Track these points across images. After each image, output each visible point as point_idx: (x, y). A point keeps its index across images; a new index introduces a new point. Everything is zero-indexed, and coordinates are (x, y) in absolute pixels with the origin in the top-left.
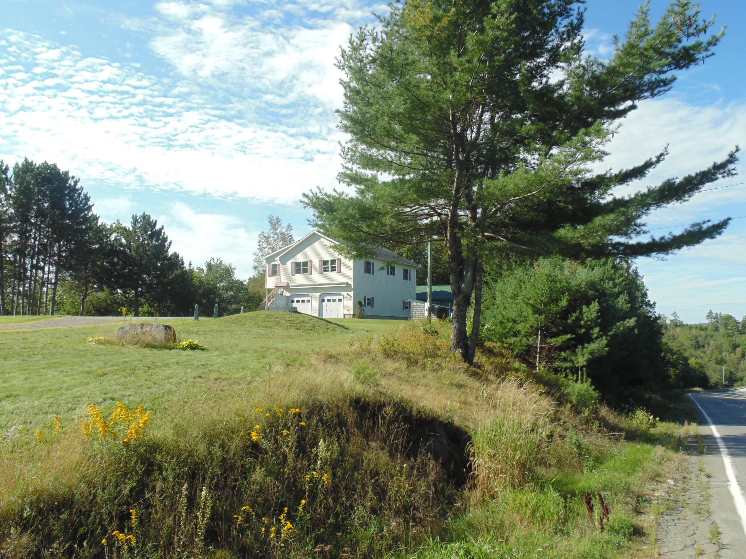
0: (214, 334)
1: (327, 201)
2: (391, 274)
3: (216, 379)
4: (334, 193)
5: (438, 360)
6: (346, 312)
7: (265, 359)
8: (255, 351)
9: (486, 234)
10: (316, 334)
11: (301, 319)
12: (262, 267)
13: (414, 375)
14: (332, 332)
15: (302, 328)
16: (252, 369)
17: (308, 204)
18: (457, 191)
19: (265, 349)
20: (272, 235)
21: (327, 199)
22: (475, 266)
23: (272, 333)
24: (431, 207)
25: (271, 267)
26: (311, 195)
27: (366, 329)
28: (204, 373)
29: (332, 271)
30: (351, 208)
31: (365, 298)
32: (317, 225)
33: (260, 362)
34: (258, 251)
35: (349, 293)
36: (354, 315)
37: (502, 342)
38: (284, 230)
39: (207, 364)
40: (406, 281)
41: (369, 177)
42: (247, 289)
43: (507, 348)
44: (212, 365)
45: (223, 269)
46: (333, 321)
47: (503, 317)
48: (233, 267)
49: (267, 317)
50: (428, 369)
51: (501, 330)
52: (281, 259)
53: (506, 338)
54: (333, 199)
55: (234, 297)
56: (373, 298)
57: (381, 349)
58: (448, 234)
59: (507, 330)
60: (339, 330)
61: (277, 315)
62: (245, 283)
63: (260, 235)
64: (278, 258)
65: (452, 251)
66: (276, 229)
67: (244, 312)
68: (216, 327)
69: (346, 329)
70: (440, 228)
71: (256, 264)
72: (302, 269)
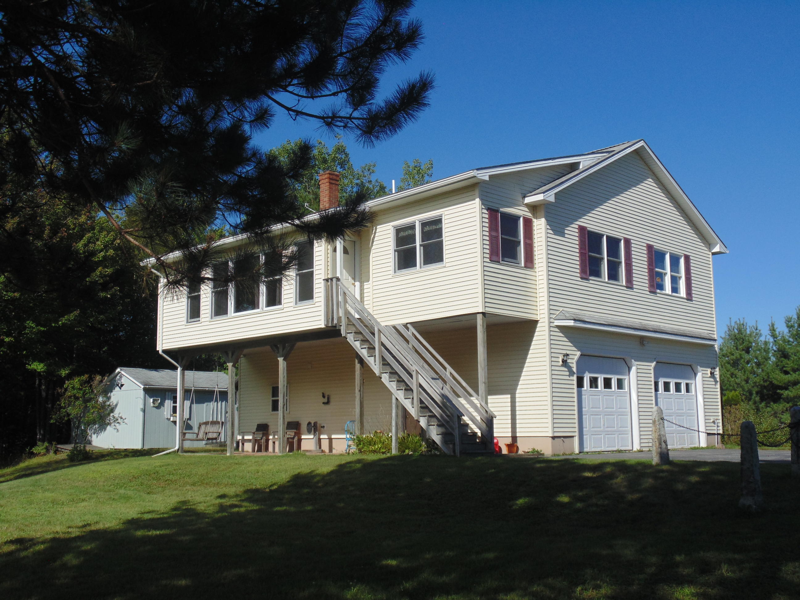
6: (711, 428)
72: (608, 260)
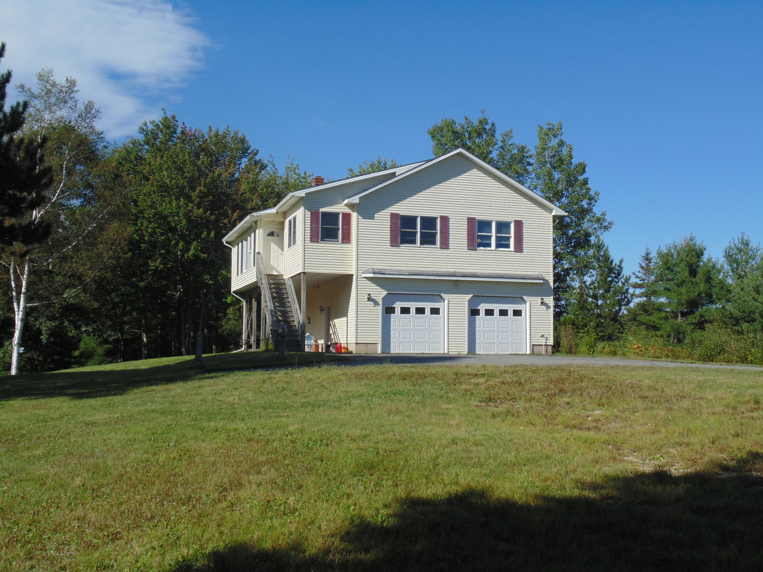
6: (538, 341)
29: (499, 246)
35: (545, 299)
36: (555, 348)
72: (421, 233)
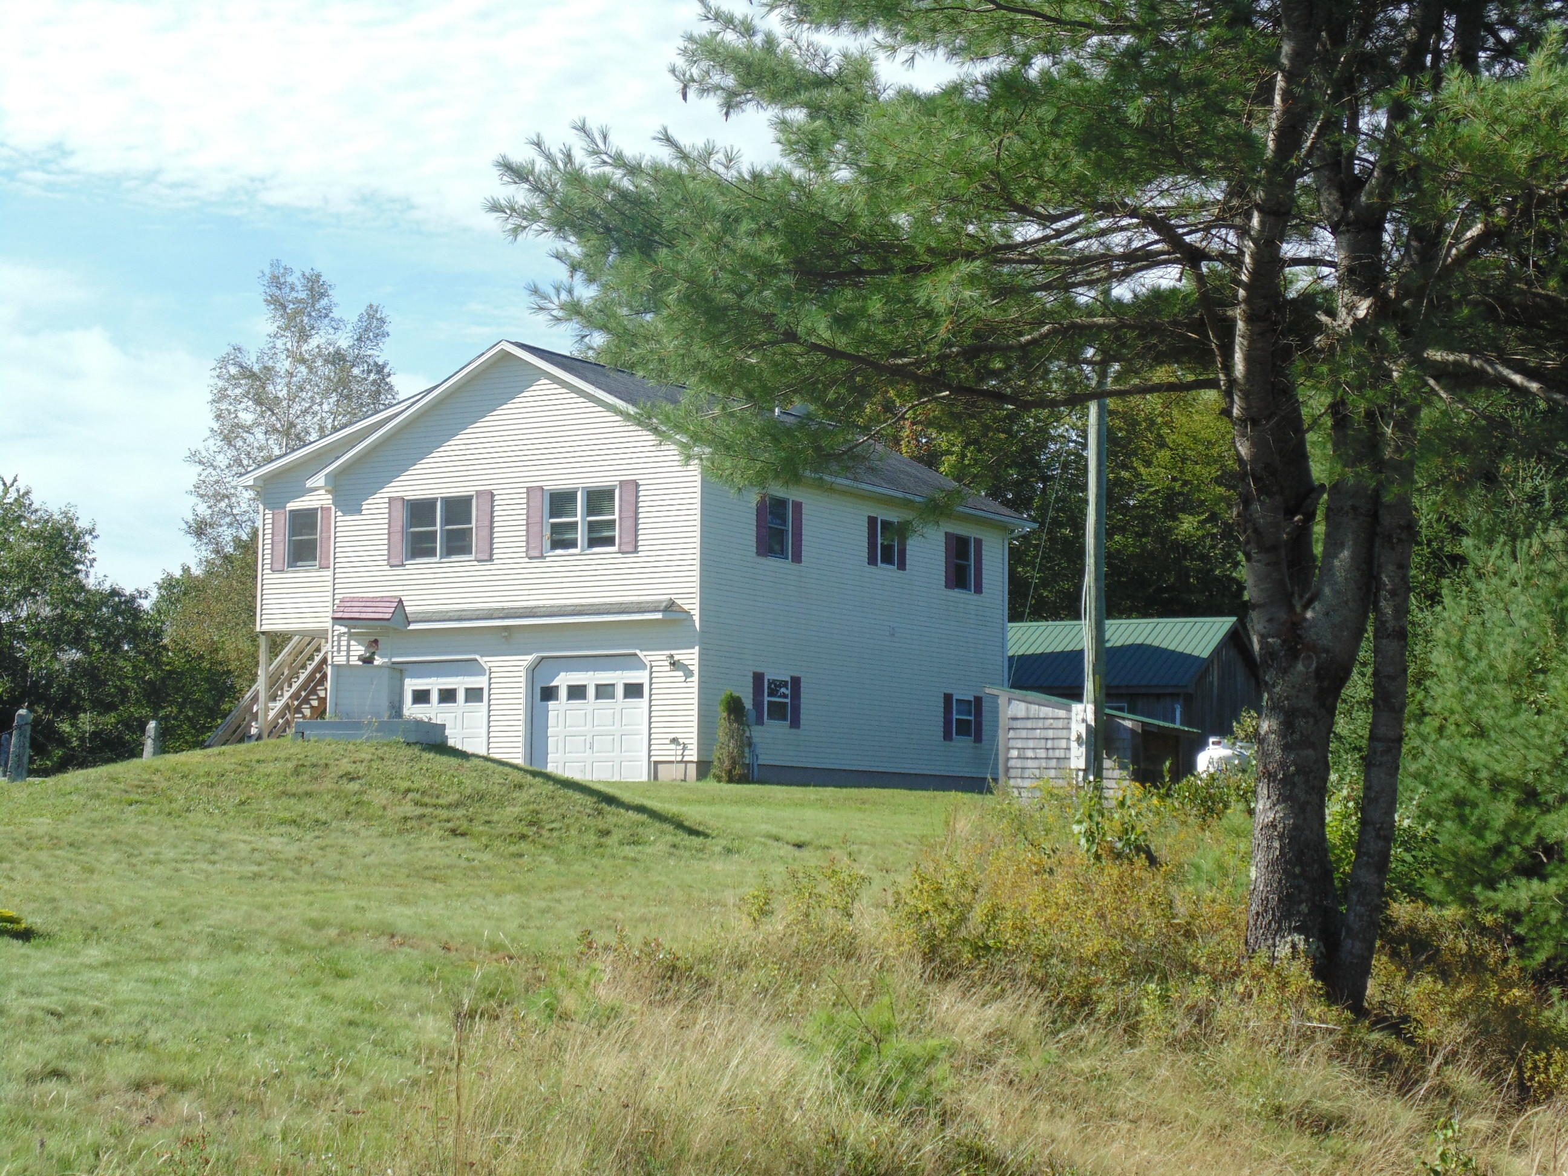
0: (44, 857)
1: (623, 195)
2: (887, 559)
3: (139, 1086)
4: (664, 155)
5: (1199, 992)
6: (665, 752)
7: (349, 984)
8: (288, 944)
9: (1437, 355)
10: (547, 859)
11: (470, 783)
12: (236, 523)
13: (1084, 1064)
14: (629, 851)
15: (477, 827)
16: (302, 1033)
17: (532, 215)
18: (1289, 136)
19: (333, 932)
20: (284, 365)
21: (627, 184)
22: (1374, 517)
23: (333, 856)
24: (1153, 221)
25: (283, 521)
26: (541, 165)
27: (792, 836)
28: (72, 1056)
29: (593, 542)
30: (746, 225)
31: (758, 678)
32: (574, 309)
33: (327, 998)
34: (214, 444)
35: (681, 655)
36: (704, 768)
37: (1467, 900)
38: (344, 341)
39: (74, 1010)
40: (957, 594)
41: (831, 69)
42: (158, 634)
43: (1495, 933)
44: (96, 1012)
45: (33, 536)
46: (625, 796)
47: (1472, 774)
48: (82, 524)
49: (296, 772)
50: (1148, 1036)
51: (1465, 843)
52: (338, 485)
53: (1491, 884)
54: (655, 180)
55: (90, 674)
56: (796, 682)
57: (909, 932)
58: (1238, 356)
59: (1492, 838)
60: (659, 840)
61: (346, 766)
62: (146, 604)
63: (224, 362)
64: (319, 480)
65: (1256, 443)
66: (304, 336)
67: (162, 748)
68: (43, 824)
69: (692, 832)
70: (1199, 326)
71: (203, 510)
72: (444, 532)
